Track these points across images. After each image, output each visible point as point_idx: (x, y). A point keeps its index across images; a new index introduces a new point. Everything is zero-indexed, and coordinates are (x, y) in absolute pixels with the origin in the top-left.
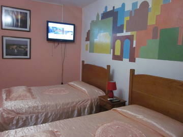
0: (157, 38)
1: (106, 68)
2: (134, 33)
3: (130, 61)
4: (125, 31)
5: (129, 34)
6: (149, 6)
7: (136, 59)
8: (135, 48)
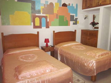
0: (58, 18)
1: (37, 34)
2: (48, 15)
3: (46, 28)
4: (41, 13)
5: (44, 15)
6: (53, 5)
7: (50, 27)
8: (48, 22)
